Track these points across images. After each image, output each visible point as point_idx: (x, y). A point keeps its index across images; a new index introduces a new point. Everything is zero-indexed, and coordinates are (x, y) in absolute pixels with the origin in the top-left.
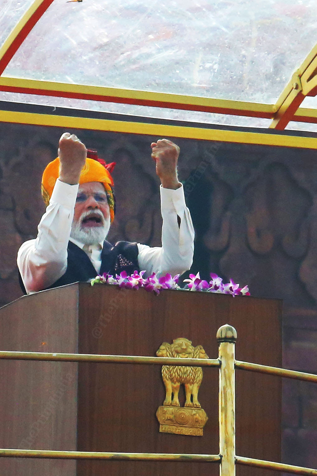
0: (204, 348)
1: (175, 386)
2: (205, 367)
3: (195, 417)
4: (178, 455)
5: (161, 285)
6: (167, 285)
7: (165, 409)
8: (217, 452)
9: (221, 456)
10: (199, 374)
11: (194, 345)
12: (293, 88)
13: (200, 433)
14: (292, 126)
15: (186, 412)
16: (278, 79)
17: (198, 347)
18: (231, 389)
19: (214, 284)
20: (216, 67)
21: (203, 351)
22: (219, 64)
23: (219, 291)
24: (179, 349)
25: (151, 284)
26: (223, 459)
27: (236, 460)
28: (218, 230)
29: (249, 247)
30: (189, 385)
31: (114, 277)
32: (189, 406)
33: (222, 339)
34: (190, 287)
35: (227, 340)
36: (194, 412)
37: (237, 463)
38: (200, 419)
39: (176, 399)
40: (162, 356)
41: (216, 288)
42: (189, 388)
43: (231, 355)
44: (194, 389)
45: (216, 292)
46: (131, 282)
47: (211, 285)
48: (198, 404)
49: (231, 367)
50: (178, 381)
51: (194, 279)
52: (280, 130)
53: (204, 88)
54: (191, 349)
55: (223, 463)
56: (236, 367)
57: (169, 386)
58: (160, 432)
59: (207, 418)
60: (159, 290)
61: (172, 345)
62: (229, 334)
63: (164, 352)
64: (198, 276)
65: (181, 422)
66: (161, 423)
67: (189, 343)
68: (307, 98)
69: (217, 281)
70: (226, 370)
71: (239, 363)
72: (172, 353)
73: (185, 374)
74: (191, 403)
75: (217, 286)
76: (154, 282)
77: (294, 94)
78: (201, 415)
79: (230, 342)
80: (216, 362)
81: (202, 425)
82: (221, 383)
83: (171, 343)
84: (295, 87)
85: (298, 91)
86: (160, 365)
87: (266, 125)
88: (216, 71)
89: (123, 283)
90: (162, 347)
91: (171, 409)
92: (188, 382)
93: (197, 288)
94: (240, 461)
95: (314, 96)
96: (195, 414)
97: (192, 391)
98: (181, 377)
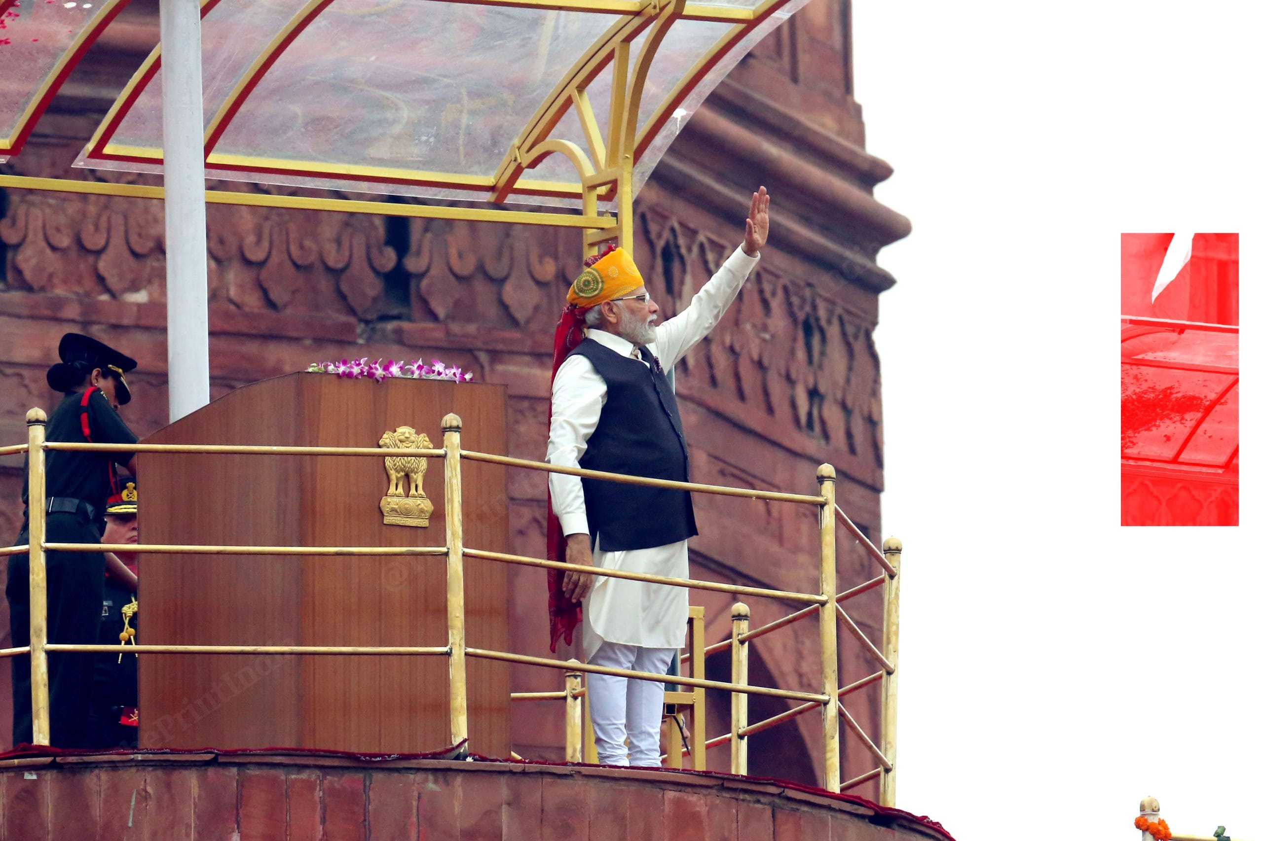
0: (428, 436)
1: (399, 476)
2: (430, 457)
3: (420, 507)
4: (403, 549)
5: (384, 373)
6: (390, 373)
7: (389, 500)
8: (444, 545)
9: (448, 549)
10: (423, 463)
11: (418, 433)
12: (511, 160)
13: (425, 523)
14: (510, 199)
15: (410, 502)
16: (496, 151)
17: (422, 435)
18: (457, 479)
19: (437, 370)
20: (432, 140)
21: (427, 439)
22: (435, 137)
23: (443, 377)
24: (402, 437)
25: (374, 371)
26: (450, 551)
27: (464, 552)
28: (418, 253)
29: (451, 270)
30: (413, 474)
31: (335, 366)
32: (414, 496)
33: (447, 428)
34: (413, 373)
35: (451, 429)
36: (419, 502)
37: (465, 555)
38: (425, 509)
39: (400, 490)
40: (386, 445)
41: (439, 374)
42: (413, 478)
43: (456, 445)
44: (419, 478)
45: (439, 378)
46: (352, 370)
47: (433, 372)
48: (423, 493)
49: (456, 456)
50: (402, 470)
51: (416, 366)
52: (498, 205)
53: (420, 162)
54: (414, 437)
55: (451, 555)
56: (462, 457)
57: (394, 475)
58: (385, 524)
59: (433, 508)
60: (382, 378)
61: (395, 434)
62: (455, 424)
63: (387, 441)
64: (420, 362)
65: (407, 513)
66: (385, 514)
67: (413, 431)
68: (526, 170)
69: (439, 367)
70: (452, 460)
71: (465, 453)
72: (395, 441)
73: (409, 463)
74: (415, 493)
75: (440, 371)
76: (377, 369)
77: (513, 166)
78: (427, 505)
79: (456, 431)
80: (441, 452)
81: (428, 515)
82: (448, 473)
83: (395, 431)
84: (513, 159)
85: (516, 164)
86: (384, 456)
87: (484, 199)
88: (432, 144)
89: (344, 372)
90: (385, 436)
91: (395, 499)
92: (413, 471)
93: (420, 375)
94: (467, 553)
95: (533, 168)
96: (419, 505)
97: (416, 481)
98: (404, 467)
